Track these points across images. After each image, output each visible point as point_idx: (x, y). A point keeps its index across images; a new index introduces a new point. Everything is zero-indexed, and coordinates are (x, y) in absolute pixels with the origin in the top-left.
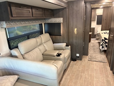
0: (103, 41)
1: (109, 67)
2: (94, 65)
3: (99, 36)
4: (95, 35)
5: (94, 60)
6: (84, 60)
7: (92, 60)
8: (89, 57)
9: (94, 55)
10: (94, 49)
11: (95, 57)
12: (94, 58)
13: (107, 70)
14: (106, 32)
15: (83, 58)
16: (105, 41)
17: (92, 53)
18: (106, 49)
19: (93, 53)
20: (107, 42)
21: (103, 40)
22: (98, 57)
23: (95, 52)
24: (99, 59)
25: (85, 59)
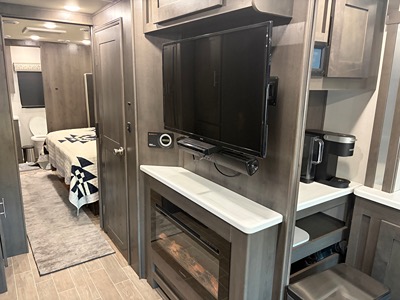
0: (77, 172)
1: (129, 267)
2: (73, 286)
3: (46, 152)
4: (25, 150)
5: (66, 261)
6: (22, 283)
7: (58, 266)
8: (38, 257)
9: (54, 239)
10: (44, 209)
11: (63, 244)
12: (62, 254)
13: (129, 284)
14: (74, 136)
15: (11, 273)
16: (85, 172)
17: (44, 229)
18: (92, 198)
19: (48, 232)
20: (96, 185)
21: (78, 168)
22: (76, 241)
23: (52, 222)
24: (84, 249)
25: (23, 275)
